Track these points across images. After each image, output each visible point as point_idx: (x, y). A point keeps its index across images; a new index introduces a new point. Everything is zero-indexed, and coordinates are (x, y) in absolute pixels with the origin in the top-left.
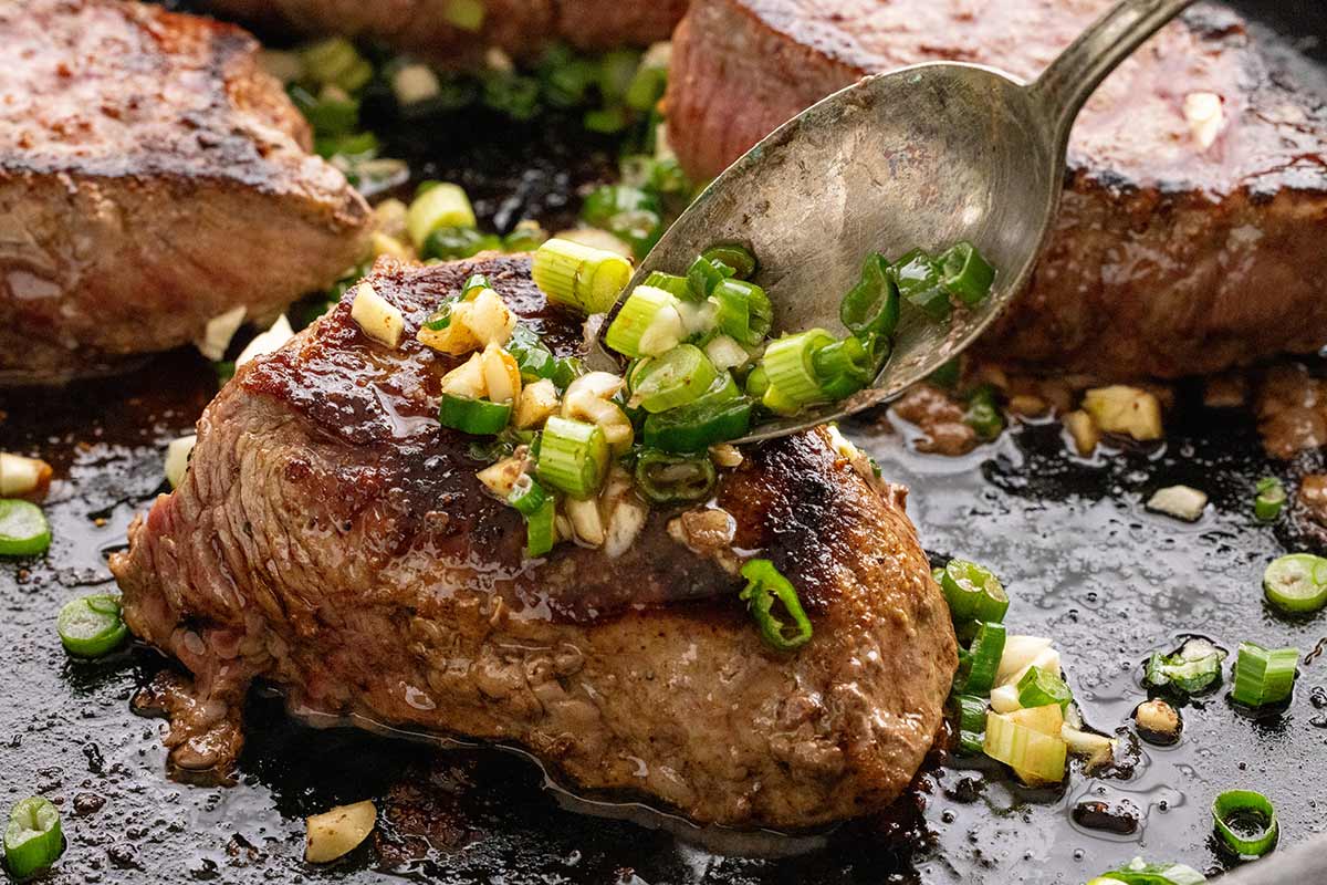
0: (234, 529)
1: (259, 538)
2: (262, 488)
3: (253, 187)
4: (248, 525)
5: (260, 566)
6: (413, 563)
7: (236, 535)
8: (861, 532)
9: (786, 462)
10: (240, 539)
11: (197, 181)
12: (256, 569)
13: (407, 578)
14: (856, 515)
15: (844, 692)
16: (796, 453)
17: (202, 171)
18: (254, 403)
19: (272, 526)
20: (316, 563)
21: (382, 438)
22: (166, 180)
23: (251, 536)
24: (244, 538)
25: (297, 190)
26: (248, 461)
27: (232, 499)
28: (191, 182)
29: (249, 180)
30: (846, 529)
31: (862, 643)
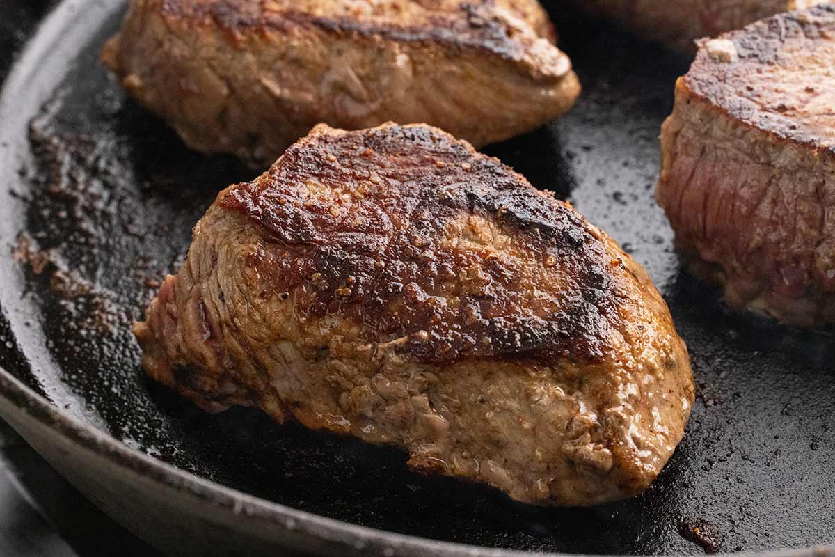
0: (213, 297)
1: (229, 302)
2: (230, 271)
3: (499, 55)
4: (222, 296)
5: (229, 320)
6: (328, 321)
7: (214, 300)
8: (627, 308)
9: (579, 261)
10: (217, 303)
11: (463, 48)
12: (226, 322)
13: (325, 331)
14: (625, 297)
15: (612, 413)
16: (585, 254)
17: (467, 41)
18: (228, 217)
19: (237, 296)
20: (264, 320)
21: (309, 240)
22: (443, 45)
23: (223, 301)
24: (219, 303)
25: (527, 58)
26: (222, 253)
27: (212, 278)
28: (459, 48)
29: (497, 50)
30: (617, 306)
31: (626, 382)
